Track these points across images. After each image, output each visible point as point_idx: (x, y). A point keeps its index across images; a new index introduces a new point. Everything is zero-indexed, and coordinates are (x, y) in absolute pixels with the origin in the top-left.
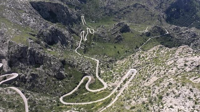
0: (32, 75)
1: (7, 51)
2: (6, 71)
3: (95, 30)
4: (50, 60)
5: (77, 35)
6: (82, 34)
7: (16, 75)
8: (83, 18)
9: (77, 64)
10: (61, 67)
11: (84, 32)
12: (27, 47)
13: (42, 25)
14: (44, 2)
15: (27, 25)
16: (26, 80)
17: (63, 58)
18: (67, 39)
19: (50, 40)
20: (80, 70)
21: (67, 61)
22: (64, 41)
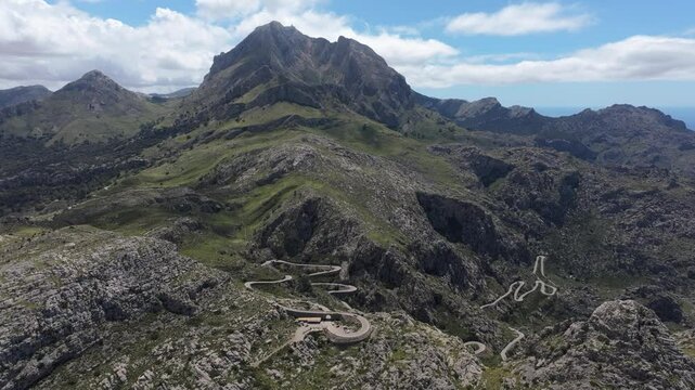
0: (377, 295)
1: (354, 249)
2: (342, 278)
3: (558, 290)
4: (414, 283)
5: (500, 281)
6: (516, 286)
7: (353, 289)
8: (539, 262)
9: (464, 313)
10: (429, 303)
11: (522, 283)
12: (385, 251)
13: (424, 234)
14: (444, 198)
15: (397, 226)
16: (365, 300)
17: (438, 291)
18: (470, 278)
19: (431, 266)
20: (466, 325)
21: (446, 299)
22: (459, 280)
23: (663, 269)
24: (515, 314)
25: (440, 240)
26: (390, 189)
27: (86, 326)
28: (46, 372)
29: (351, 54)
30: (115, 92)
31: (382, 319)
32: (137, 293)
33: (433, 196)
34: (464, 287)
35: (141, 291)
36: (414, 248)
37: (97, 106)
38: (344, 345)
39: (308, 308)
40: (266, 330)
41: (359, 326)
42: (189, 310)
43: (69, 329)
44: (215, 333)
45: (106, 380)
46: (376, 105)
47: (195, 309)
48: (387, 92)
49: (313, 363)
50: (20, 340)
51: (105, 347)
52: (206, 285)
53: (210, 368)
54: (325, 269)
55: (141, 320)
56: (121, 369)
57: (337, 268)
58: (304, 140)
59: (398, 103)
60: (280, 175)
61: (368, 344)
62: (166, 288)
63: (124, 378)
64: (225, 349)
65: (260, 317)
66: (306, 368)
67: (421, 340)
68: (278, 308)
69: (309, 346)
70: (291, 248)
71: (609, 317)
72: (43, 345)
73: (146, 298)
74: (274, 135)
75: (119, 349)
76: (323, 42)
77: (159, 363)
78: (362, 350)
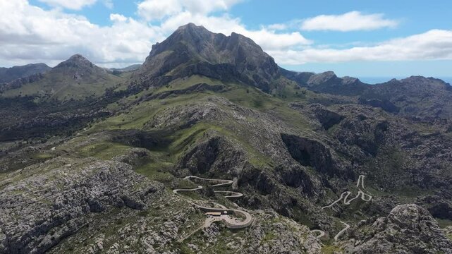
0: (256, 199)
1: (241, 169)
2: (234, 188)
3: (373, 198)
4: (279, 191)
5: (335, 191)
6: (345, 195)
7: (240, 195)
8: (361, 179)
9: (311, 211)
10: (289, 204)
11: (349, 193)
12: (261, 171)
13: (286, 160)
15: (269, 155)
16: (248, 202)
17: (294, 197)
18: (315, 189)
19: (290, 181)
20: (312, 219)
21: (299, 203)
22: (308, 190)
23: (442, 184)
24: (344, 213)
25: (296, 164)
26: (264, 131)
27: (79, 215)
28: (56, 242)
29: (239, 44)
30: (90, 68)
31: (259, 214)
32: (109, 195)
33: (292, 136)
34: (311, 195)
35: (111, 194)
36: (279, 169)
37: (79, 77)
38: (235, 230)
39: (213, 207)
40: (187, 219)
41: (245, 218)
42: (140, 207)
43: (69, 217)
44: (156, 221)
45: (91, 248)
46: (255, 77)
47: (144, 206)
48: (263, 69)
49: (216, 240)
50: (41, 223)
51: (90, 228)
52: (150, 191)
53: (153, 243)
54: (223, 182)
55: (111, 212)
56: (100, 241)
57: (230, 182)
58: (210, 100)
59: (270, 75)
60: (194, 122)
61: (250, 230)
62: (126, 193)
63: (101, 247)
64: (162, 231)
65: (183, 212)
66: (212, 244)
67: (283, 227)
68: (194, 206)
69: (214, 230)
70: (201, 169)
71: (400, 214)
72: (53, 226)
73: (114, 199)
74: (191, 96)
75: (99, 230)
76: (221, 36)
77: (122, 238)
78: (247, 233)
